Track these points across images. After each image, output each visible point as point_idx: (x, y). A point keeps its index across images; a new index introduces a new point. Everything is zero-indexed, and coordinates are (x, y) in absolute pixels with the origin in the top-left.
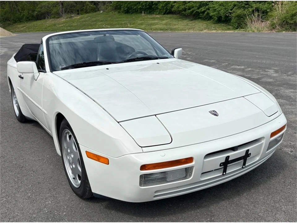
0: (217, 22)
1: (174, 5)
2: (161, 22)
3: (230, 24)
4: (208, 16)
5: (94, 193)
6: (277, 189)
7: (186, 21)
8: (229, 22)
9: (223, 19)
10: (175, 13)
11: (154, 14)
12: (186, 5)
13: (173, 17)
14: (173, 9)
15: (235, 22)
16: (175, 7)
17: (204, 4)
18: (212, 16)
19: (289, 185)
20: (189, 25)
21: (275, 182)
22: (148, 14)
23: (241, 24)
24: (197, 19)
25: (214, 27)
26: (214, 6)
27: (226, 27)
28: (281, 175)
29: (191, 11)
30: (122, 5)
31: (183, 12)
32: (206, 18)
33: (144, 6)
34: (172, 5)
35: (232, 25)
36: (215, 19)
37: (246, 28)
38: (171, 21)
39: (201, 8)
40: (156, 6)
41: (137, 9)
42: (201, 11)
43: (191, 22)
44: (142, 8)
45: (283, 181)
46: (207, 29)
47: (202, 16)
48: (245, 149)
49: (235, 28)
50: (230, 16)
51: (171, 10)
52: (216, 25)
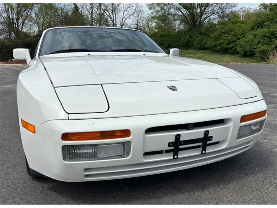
0: (243, 56)
1: (207, 43)
2: (195, 56)
3: (254, 58)
4: (236, 51)
5: (31, 169)
6: (252, 187)
7: (217, 55)
8: (254, 57)
9: (248, 54)
10: (207, 49)
11: (190, 50)
12: (217, 42)
13: (205, 52)
14: (206, 46)
15: (258, 56)
16: (207, 44)
17: (232, 41)
18: (239, 51)
19: (268, 184)
20: (218, 58)
21: (252, 180)
22: (185, 49)
23: (264, 58)
24: (226, 54)
25: (240, 61)
26: (240, 43)
27: (250, 60)
28: (262, 173)
29: (221, 47)
30: (164, 42)
31: (214, 48)
32: (234, 53)
33: (182, 43)
34: (205, 42)
35: (256, 58)
36: (242, 53)
37: (268, 61)
38: (203, 55)
39: (230, 45)
40: (192, 44)
41: (176, 45)
42: (229, 47)
43: (220, 56)
44: (181, 45)
45: (263, 179)
46: (234, 61)
47: (231, 51)
48: (203, 130)
49: (259, 61)
50: (255, 51)
51: (204, 47)
52: (242, 59)
